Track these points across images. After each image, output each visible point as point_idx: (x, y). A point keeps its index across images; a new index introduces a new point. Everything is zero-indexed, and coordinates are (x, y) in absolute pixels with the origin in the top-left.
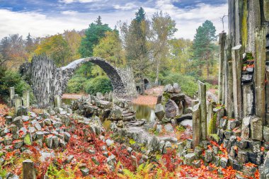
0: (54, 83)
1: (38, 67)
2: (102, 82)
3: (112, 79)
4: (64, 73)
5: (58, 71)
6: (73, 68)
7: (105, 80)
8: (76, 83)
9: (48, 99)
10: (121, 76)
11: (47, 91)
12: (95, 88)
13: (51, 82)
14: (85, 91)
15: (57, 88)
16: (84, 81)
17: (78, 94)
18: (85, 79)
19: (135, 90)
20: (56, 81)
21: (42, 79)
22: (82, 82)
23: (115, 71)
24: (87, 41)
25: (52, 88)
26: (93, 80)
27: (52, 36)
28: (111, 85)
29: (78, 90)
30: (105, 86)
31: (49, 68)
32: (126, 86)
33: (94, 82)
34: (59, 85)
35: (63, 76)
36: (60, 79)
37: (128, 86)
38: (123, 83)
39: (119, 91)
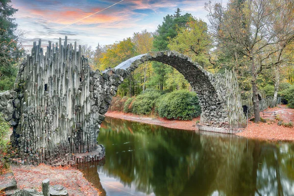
0: (83, 99)
2: (183, 99)
3: (201, 93)
4: (104, 79)
5: (92, 75)
6: (125, 69)
7: (187, 96)
8: (145, 100)
10: (216, 87)
12: (172, 108)
13: (76, 97)
14: (158, 112)
15: (88, 109)
16: (157, 97)
18: (159, 94)
19: (241, 112)
22: (153, 98)
23: (206, 79)
24: (160, 39)
25: (78, 110)
26: (169, 95)
28: (197, 104)
29: (147, 111)
30: (188, 105)
31: (74, 68)
32: (226, 105)
33: (170, 99)
34: (94, 103)
35: (102, 84)
36: (95, 91)
37: (228, 106)
38: (219, 100)
39: (212, 114)
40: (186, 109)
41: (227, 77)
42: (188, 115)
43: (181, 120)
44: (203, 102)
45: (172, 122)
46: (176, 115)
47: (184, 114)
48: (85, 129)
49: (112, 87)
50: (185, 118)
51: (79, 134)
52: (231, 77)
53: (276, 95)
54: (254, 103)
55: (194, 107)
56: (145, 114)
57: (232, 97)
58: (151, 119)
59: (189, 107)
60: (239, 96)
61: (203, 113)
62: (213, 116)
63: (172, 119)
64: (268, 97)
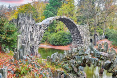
0: (34, 35)
1: (22, 22)
3: (73, 33)
4: (40, 27)
5: (36, 26)
6: (47, 23)
9: (30, 48)
10: (80, 31)
11: (29, 42)
12: (57, 40)
14: (49, 42)
15: (35, 39)
16: (48, 35)
17: (44, 44)
18: (49, 33)
20: (35, 33)
21: (25, 31)
22: (46, 35)
27: (24, 5)
29: (43, 41)
30: (65, 38)
31: (30, 23)
32: (83, 38)
33: (56, 36)
34: (37, 37)
35: (40, 29)
36: (38, 32)
37: (85, 39)
38: (81, 36)
39: (77, 42)
40: (64, 40)
41: (84, 26)
42: (65, 43)
43: (62, 46)
44: (73, 37)
45: (57, 46)
46: (60, 43)
47: (64, 43)
48: (35, 47)
49: (43, 30)
50: (64, 44)
51: (33, 49)
52: (86, 27)
53: (103, 34)
54: (95, 38)
55: (68, 39)
56: (42, 43)
57: (86, 35)
58: (46, 45)
59: (66, 40)
60: (89, 35)
61: (73, 42)
62: (78, 43)
63: (58, 45)
64: (100, 35)
